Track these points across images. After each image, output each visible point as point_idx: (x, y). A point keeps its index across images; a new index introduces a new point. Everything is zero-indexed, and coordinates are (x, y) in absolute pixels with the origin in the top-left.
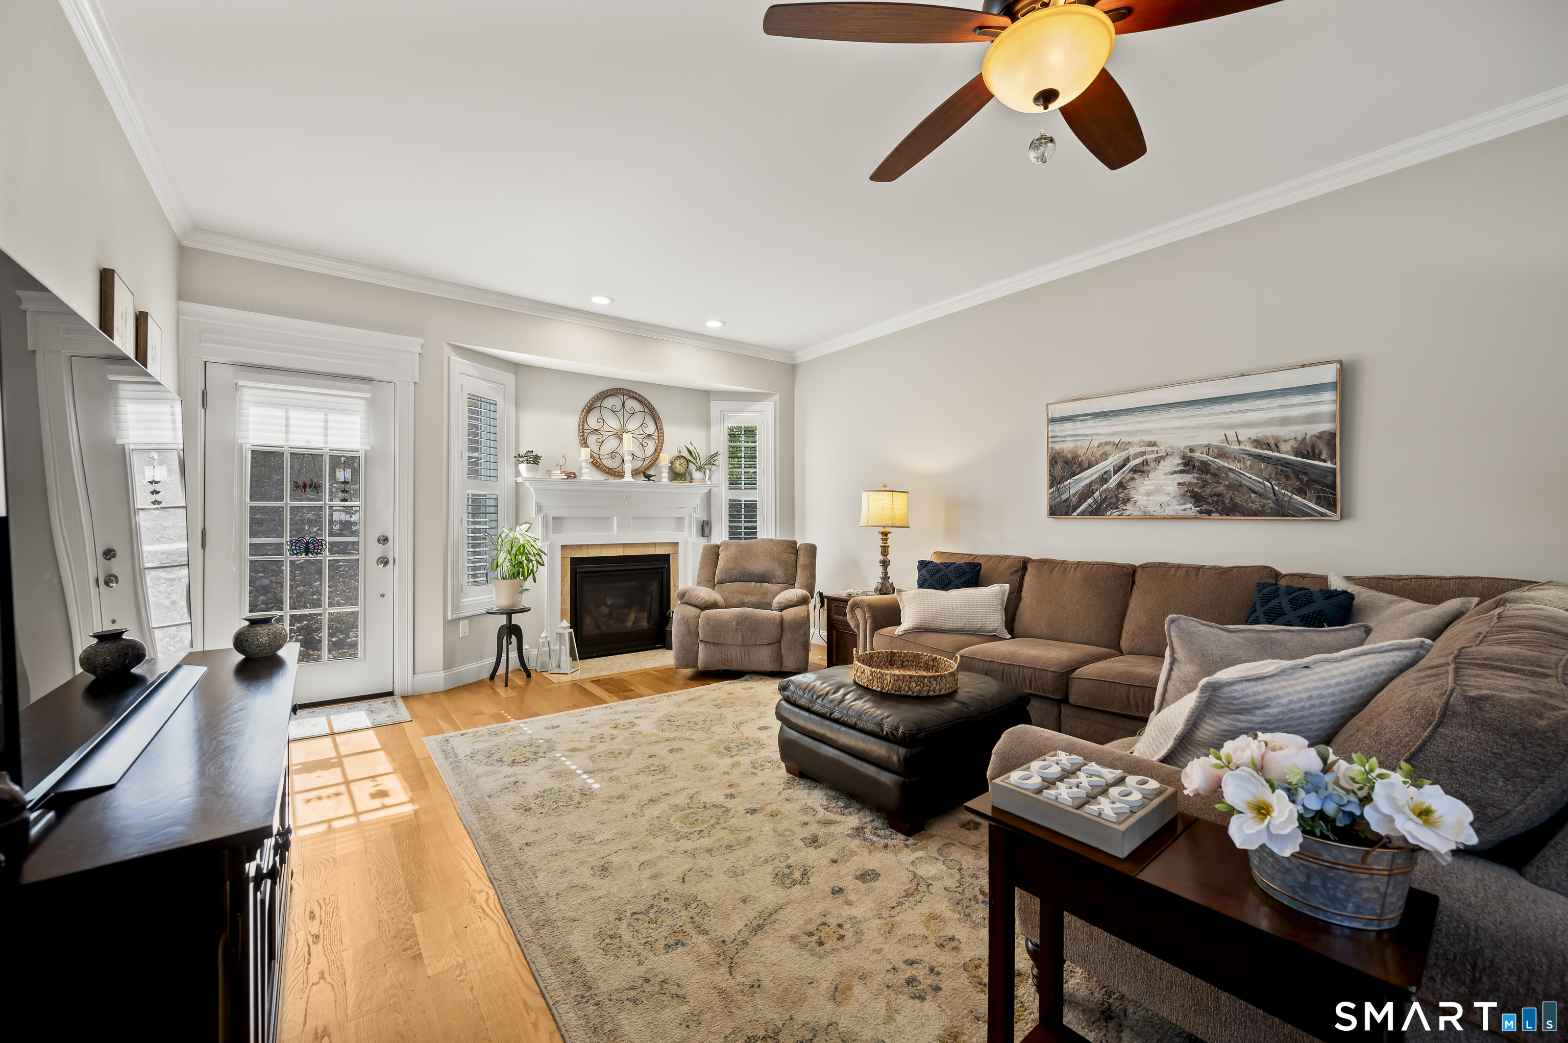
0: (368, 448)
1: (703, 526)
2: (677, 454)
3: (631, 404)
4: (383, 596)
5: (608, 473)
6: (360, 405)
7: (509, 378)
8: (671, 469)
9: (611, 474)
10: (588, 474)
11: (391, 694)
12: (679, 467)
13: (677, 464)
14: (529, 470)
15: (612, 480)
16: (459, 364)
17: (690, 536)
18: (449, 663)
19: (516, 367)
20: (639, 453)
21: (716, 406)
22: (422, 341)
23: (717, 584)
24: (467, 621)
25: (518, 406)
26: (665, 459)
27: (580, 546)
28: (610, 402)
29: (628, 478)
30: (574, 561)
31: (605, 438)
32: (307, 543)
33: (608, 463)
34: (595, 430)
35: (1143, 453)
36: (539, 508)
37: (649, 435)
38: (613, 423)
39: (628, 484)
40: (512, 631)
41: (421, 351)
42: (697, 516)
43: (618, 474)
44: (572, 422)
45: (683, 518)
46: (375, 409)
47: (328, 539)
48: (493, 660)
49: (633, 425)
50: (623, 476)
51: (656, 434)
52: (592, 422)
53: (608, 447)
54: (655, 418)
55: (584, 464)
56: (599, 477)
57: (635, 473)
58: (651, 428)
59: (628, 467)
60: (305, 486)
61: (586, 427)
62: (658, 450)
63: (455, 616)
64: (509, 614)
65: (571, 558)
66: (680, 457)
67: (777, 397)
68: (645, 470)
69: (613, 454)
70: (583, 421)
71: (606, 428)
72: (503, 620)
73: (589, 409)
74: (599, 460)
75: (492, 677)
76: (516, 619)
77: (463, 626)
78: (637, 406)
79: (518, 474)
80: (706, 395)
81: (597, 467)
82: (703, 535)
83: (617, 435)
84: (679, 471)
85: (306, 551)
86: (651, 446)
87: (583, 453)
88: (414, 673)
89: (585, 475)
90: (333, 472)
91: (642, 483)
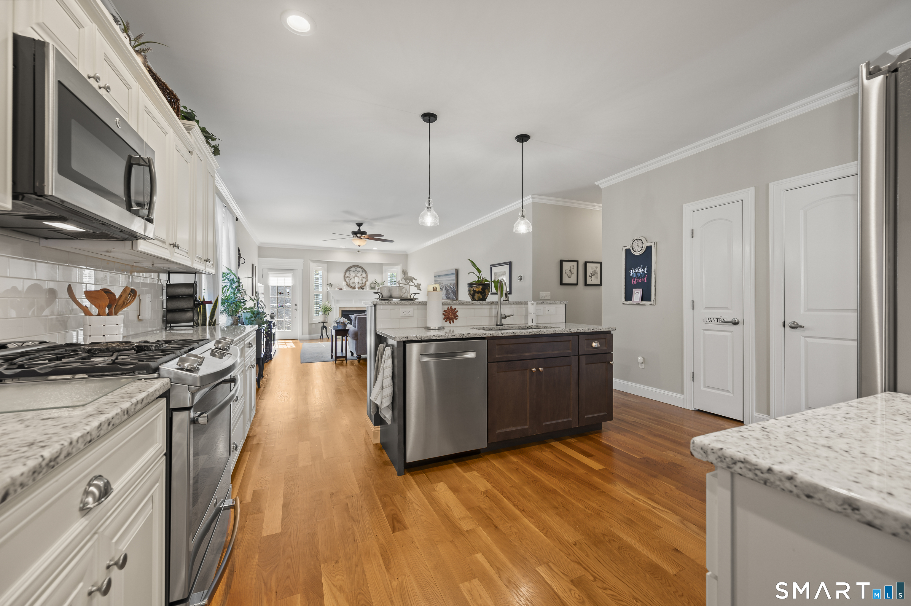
0: (292, 285)
2: (372, 282)
3: (358, 269)
4: (296, 317)
5: (351, 288)
6: (290, 275)
7: (325, 265)
8: (370, 286)
10: (345, 288)
11: (298, 339)
12: (373, 286)
13: (372, 285)
14: (329, 288)
15: (353, 290)
16: (312, 264)
18: (310, 333)
19: (327, 262)
20: (361, 282)
21: (384, 268)
22: (303, 260)
24: (314, 324)
25: (328, 271)
26: (368, 284)
27: (344, 307)
28: (352, 269)
29: (357, 289)
30: (342, 311)
31: (351, 278)
32: (281, 305)
33: (352, 285)
34: (348, 277)
35: (442, 285)
36: (333, 297)
37: (363, 277)
38: (353, 274)
39: (357, 291)
40: (324, 327)
41: (303, 262)
43: (354, 288)
44: (342, 275)
46: (294, 277)
47: (285, 305)
48: (320, 335)
49: (359, 275)
50: (355, 289)
51: (366, 277)
52: (347, 275)
53: (351, 281)
54: (366, 272)
55: (344, 286)
56: (349, 289)
57: (359, 288)
58: (364, 275)
59: (357, 287)
60: (281, 293)
61: (346, 276)
62: (367, 281)
63: (311, 323)
64: (324, 323)
67: (401, 265)
68: (362, 287)
69: (353, 283)
70: (345, 274)
71: (351, 276)
72: (322, 324)
73: (346, 272)
74: (350, 285)
75: (320, 338)
77: (313, 326)
78: (360, 269)
79: (328, 289)
80: (381, 265)
81: (349, 287)
83: (354, 278)
84: (372, 287)
85: (281, 307)
86: (364, 280)
87: (344, 283)
88: (302, 335)
89: (344, 289)
90: (286, 291)
91: (361, 290)
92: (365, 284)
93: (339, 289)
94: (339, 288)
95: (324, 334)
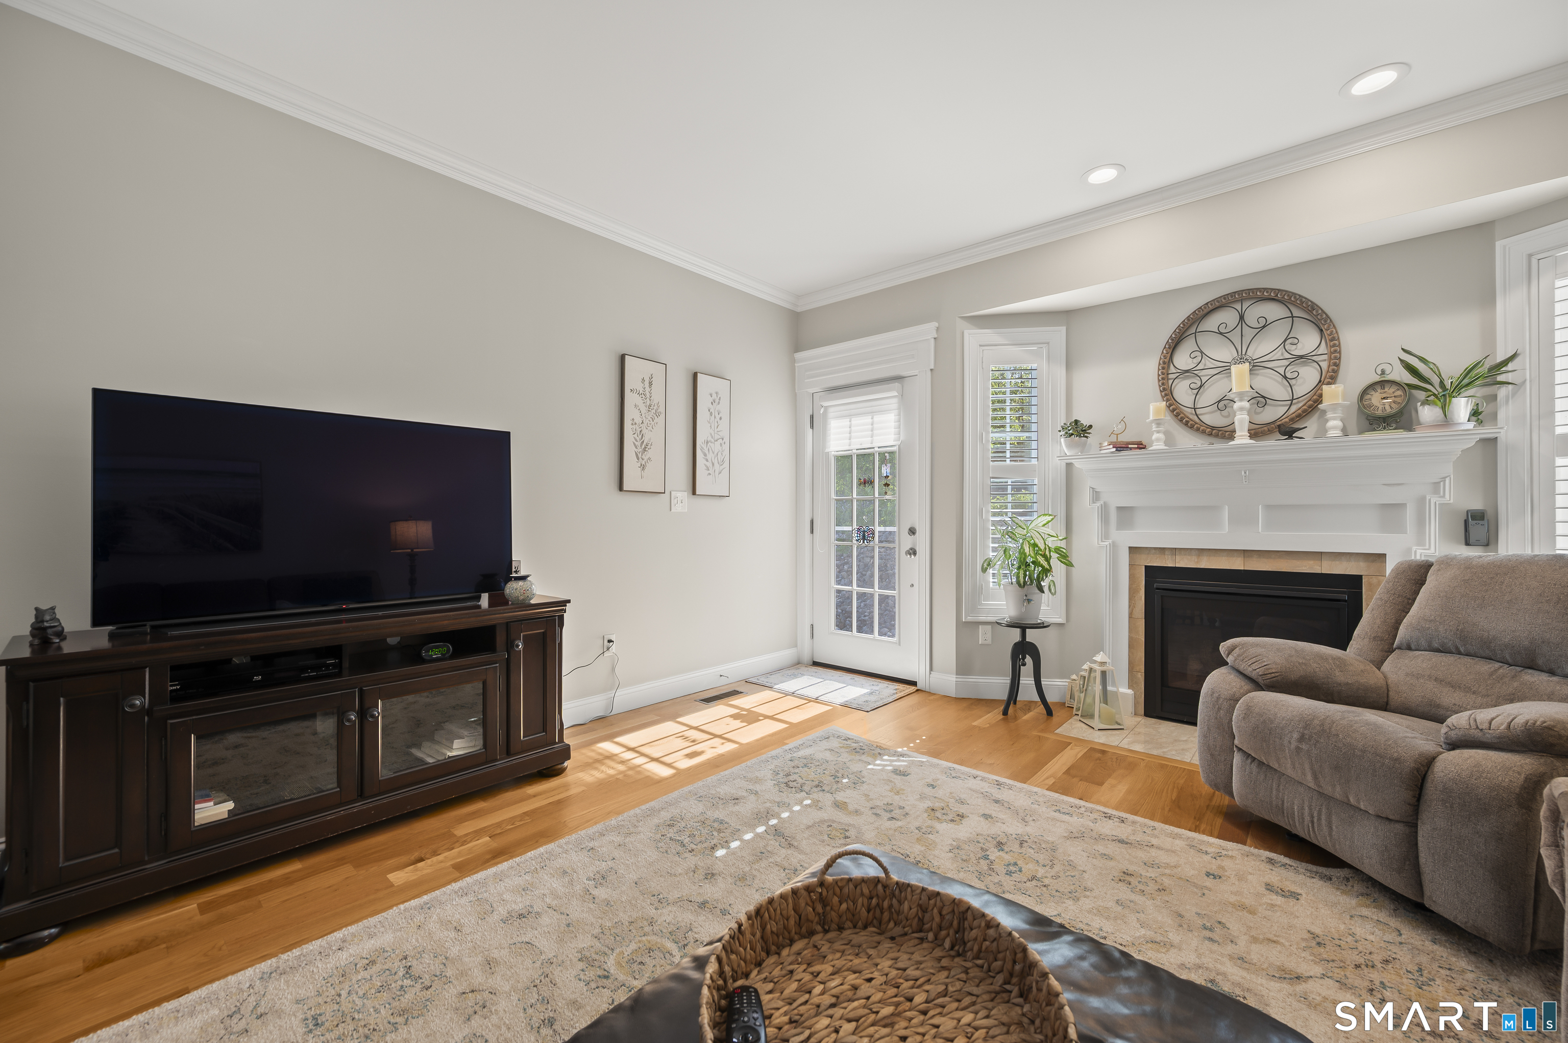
0: (900, 443)
1: (1466, 522)
2: (1377, 378)
3: (1256, 312)
4: (912, 585)
5: (1210, 434)
6: (894, 403)
7: (1057, 334)
8: (1357, 409)
9: (1217, 436)
10: (1164, 439)
11: (914, 684)
12: (1381, 403)
13: (1378, 397)
14: (1073, 446)
15: (1220, 445)
16: (973, 337)
17: (1421, 542)
18: (962, 668)
19: (1064, 315)
21: (1510, 249)
22: (936, 324)
23: (1399, 648)
24: (989, 627)
25: (1069, 365)
26: (1343, 394)
27: (1162, 550)
28: (1213, 322)
29: (1242, 438)
30: (1153, 573)
31: (1204, 380)
32: (864, 531)
33: (1211, 418)
34: (1187, 371)
36: (1095, 495)
37: (1301, 357)
38: (1222, 352)
40: (1027, 650)
41: (936, 336)
42: (1442, 501)
43: (1225, 433)
44: (1150, 367)
45: (1401, 506)
46: (904, 405)
47: (878, 529)
49: (1266, 347)
50: (1233, 439)
51: (1323, 349)
52: (1183, 360)
53: (1209, 396)
54: (1320, 322)
55: (1154, 427)
56: (1188, 441)
57: (1260, 430)
58: (1309, 344)
59: (1241, 420)
60: (865, 482)
61: (1172, 369)
62: (1326, 380)
63: (970, 619)
64: (1024, 628)
65: (1145, 566)
66: (1382, 384)
68: (1292, 420)
69: (1223, 404)
70: (1168, 362)
71: (1207, 363)
72: (1015, 635)
73: (1174, 344)
74: (1196, 418)
76: (1032, 636)
77: (981, 632)
78: (1273, 311)
79: (1062, 451)
81: (1192, 427)
82: (1467, 543)
83: (1225, 370)
84: (1379, 413)
85: (864, 538)
86: (1308, 377)
87: (1157, 407)
88: (931, 669)
89: (1157, 443)
90: (880, 468)
91: (1275, 444)
92: (1313, 404)
93: (1121, 447)
94: (1124, 438)
95: (1027, 681)
